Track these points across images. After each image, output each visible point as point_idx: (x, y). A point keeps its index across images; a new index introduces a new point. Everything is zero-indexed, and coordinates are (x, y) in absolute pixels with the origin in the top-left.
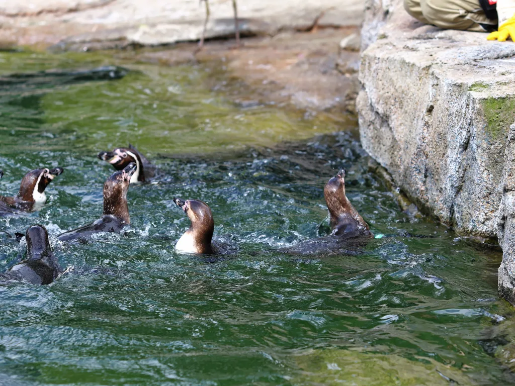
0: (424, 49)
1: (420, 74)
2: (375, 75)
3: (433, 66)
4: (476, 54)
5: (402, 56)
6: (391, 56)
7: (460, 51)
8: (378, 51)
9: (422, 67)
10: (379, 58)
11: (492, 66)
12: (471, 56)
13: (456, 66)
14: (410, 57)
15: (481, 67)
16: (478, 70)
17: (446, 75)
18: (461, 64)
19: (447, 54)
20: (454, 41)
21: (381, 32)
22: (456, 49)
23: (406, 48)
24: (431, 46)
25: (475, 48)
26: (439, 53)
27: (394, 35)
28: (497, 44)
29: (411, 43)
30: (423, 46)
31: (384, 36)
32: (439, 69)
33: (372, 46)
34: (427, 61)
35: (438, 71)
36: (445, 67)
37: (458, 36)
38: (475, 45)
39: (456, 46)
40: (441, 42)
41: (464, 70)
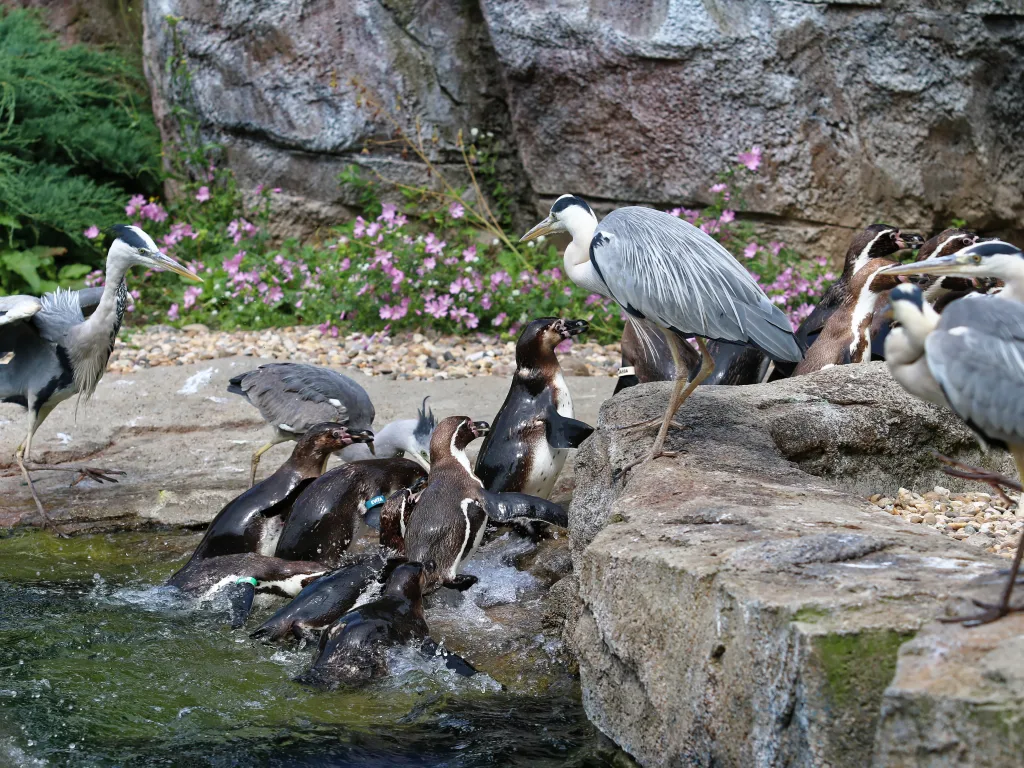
0: (699, 543)
1: (697, 589)
2: (609, 588)
3: (721, 574)
4: (797, 553)
5: (661, 557)
6: (641, 555)
7: (768, 547)
8: (613, 544)
9: (701, 576)
10: (617, 559)
11: (830, 576)
12: (789, 557)
13: (764, 575)
14: (674, 558)
15: (808, 577)
16: (804, 583)
17: (747, 591)
18: (772, 572)
19: (744, 554)
20: (752, 528)
21: (616, 510)
22: (760, 544)
23: (665, 540)
24: (711, 537)
25: (796, 541)
26: (729, 550)
27: (639, 516)
28: (833, 535)
29: (673, 532)
30: (697, 537)
31: (621, 518)
32: (733, 580)
33: (601, 536)
34: (709, 564)
35: (732, 585)
36: (743, 577)
37: (758, 518)
38: (791, 536)
39: (758, 538)
40: (729, 529)
41: (778, 583)
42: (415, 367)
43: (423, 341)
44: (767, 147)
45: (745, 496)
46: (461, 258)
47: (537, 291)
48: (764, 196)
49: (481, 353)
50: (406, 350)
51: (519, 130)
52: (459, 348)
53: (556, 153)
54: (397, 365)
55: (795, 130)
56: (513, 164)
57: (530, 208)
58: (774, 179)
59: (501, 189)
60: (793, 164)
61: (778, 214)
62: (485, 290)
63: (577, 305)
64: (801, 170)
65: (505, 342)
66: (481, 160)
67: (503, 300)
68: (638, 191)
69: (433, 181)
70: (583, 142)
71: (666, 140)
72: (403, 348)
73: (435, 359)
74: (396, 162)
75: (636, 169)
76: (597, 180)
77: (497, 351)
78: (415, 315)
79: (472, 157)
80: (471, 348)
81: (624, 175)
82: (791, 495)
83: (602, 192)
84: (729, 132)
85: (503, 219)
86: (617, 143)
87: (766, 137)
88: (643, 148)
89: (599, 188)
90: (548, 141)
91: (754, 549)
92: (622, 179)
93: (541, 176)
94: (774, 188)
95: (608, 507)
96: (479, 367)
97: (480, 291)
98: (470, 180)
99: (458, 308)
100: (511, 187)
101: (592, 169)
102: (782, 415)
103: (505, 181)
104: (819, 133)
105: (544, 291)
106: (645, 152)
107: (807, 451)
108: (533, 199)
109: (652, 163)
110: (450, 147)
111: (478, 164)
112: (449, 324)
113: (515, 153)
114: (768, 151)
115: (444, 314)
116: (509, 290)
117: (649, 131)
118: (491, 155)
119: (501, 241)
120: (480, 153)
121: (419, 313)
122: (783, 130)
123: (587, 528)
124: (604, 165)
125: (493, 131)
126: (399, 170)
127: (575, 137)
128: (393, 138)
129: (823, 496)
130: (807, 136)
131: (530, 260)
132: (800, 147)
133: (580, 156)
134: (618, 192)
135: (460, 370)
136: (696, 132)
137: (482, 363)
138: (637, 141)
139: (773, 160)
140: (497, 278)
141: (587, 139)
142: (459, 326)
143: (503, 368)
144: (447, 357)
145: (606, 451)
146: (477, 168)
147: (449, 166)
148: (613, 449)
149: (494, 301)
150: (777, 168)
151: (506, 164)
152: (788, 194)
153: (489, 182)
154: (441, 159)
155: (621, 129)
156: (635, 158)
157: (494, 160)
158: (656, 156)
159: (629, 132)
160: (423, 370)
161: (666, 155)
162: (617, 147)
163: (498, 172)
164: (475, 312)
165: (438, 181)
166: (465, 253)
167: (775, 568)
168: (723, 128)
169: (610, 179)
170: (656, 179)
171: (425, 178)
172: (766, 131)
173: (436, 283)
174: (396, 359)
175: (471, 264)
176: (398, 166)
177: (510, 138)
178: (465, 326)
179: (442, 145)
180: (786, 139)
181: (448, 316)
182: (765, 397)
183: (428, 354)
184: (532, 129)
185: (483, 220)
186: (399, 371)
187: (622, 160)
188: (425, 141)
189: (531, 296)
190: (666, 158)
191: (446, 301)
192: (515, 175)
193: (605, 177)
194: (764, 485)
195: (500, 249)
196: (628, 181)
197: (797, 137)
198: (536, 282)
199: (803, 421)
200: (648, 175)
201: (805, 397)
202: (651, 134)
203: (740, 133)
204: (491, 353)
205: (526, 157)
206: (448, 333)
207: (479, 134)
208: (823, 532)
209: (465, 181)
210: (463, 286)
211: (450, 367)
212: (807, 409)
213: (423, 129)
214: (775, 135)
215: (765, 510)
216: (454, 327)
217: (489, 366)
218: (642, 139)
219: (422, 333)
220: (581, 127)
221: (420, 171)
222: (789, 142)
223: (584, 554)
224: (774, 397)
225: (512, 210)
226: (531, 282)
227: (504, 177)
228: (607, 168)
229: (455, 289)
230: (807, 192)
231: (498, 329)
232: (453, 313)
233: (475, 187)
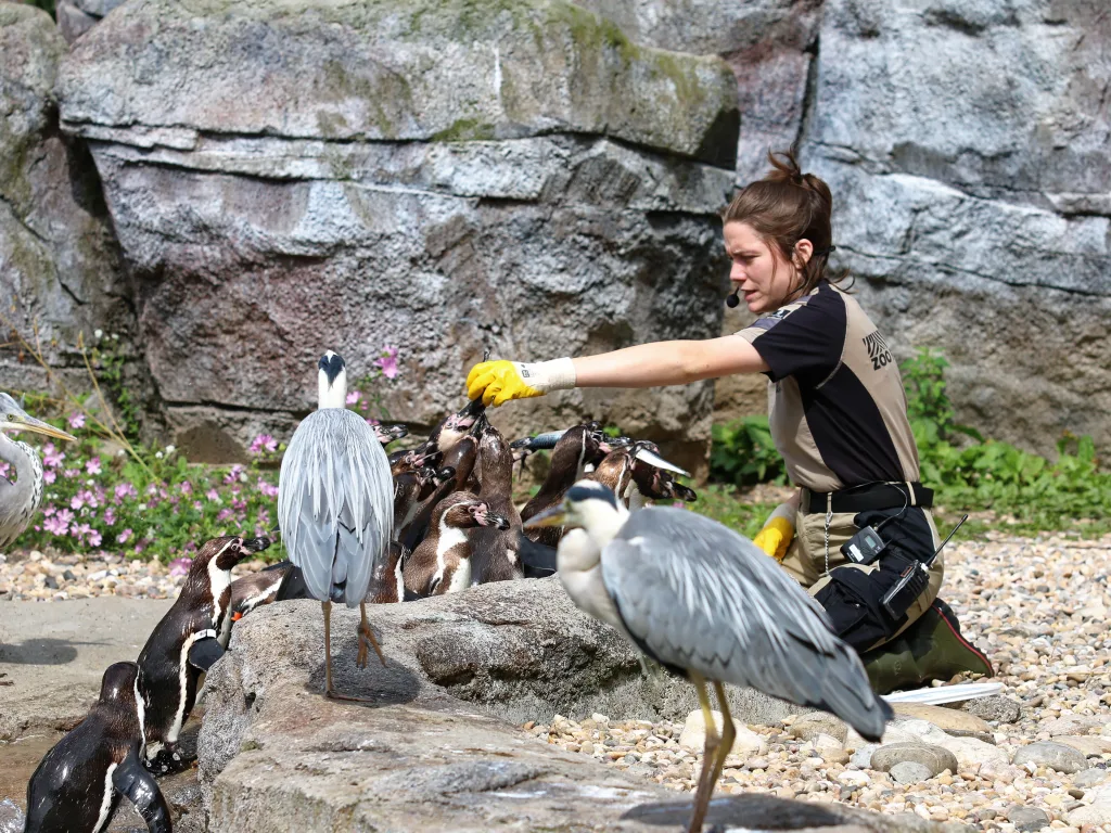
0: (338, 771)
1: (336, 820)
2: (242, 821)
3: (362, 805)
4: (445, 782)
5: (298, 786)
6: (276, 785)
7: (412, 776)
8: (246, 773)
9: (340, 807)
10: (250, 789)
11: (479, 806)
12: (435, 785)
13: (408, 806)
14: (312, 787)
15: (456, 807)
16: (451, 814)
17: (390, 822)
18: (418, 802)
19: (387, 782)
20: (395, 755)
21: (250, 737)
22: (404, 773)
23: (302, 768)
24: (352, 765)
25: (443, 769)
26: (370, 779)
27: (274, 744)
28: (483, 762)
29: (311, 760)
30: (337, 765)
31: (255, 746)
32: (375, 811)
33: (233, 764)
34: (348, 795)
35: (374, 816)
36: (386, 807)
37: (401, 745)
38: (438, 763)
39: (402, 766)
40: (370, 757)
41: (423, 813)
42: (33, 587)
43: (41, 559)
44: (414, 352)
45: (387, 721)
46: (84, 469)
47: (165, 505)
48: (410, 404)
49: (104, 573)
50: (22, 568)
51: (146, 332)
52: (80, 567)
53: (186, 357)
54: (12, 585)
55: (444, 333)
56: (140, 369)
57: (158, 416)
58: (421, 386)
59: (127, 395)
60: (442, 370)
61: (426, 423)
62: (108, 503)
63: (208, 520)
64: (450, 376)
65: (131, 560)
66: (105, 364)
67: (128, 514)
68: (275, 399)
69: (53, 387)
70: (215, 345)
71: (305, 343)
72: (19, 566)
73: (54, 578)
74: (13, 365)
75: (273, 374)
76: (231, 386)
77: (121, 570)
78: (33, 531)
79: (95, 362)
80: (93, 566)
81: (260, 381)
82: (438, 720)
83: (236, 398)
84: (373, 335)
85: (129, 428)
86: (253, 346)
87: (413, 340)
88: (281, 352)
89: (233, 395)
90: (178, 344)
91: (398, 778)
92: (257, 385)
93: (170, 382)
94: (421, 396)
95: (240, 735)
96: (102, 587)
97: (103, 505)
98: (93, 386)
99: (80, 525)
100: (138, 393)
101: (226, 375)
102: (430, 635)
103: (131, 387)
104: (469, 337)
105: (172, 505)
106: (283, 356)
107: (456, 675)
108: (161, 407)
109: (290, 368)
110: (71, 350)
111: (101, 368)
112: (70, 542)
113: (142, 356)
114: (415, 356)
115: (65, 532)
116: (135, 503)
117: (288, 333)
118: (117, 359)
119: (127, 452)
120: (104, 356)
121: (38, 528)
122: (432, 334)
123: (218, 757)
124: (238, 371)
125: (119, 333)
126: (16, 374)
127: (208, 340)
128: (10, 339)
129: (473, 722)
130: (458, 340)
131: (158, 473)
132: (450, 351)
133: (213, 361)
134: (253, 399)
135: (81, 590)
136: (338, 334)
137: (105, 582)
138: (275, 345)
139: (421, 365)
140: (121, 490)
141: (220, 342)
142: (81, 543)
143: (128, 588)
144: (67, 576)
145: (239, 674)
146: (100, 373)
147: (70, 370)
148: (246, 671)
149: (119, 516)
150: (425, 374)
151: (132, 369)
152: (437, 402)
153: (114, 388)
154: (62, 362)
155: (257, 332)
156: (272, 362)
157: (119, 364)
158: (295, 360)
159: (265, 334)
160: (41, 590)
161: (305, 360)
162: (253, 350)
163: (123, 378)
164: (98, 529)
165: (59, 386)
166: (88, 464)
167: (420, 798)
168: (367, 331)
169: (245, 386)
170: (295, 386)
171: (43, 383)
172: (413, 334)
173: (56, 496)
174: (12, 578)
175: (94, 476)
176: (15, 370)
177: (137, 341)
178: (87, 543)
179: (63, 347)
180: (435, 343)
181: (69, 534)
182: (411, 617)
183: (47, 573)
184: (160, 331)
185: (107, 429)
186: (14, 591)
187: (258, 365)
188: (44, 343)
189: (159, 510)
190: (306, 363)
191: (66, 516)
192: (142, 381)
193: (240, 382)
194: (409, 710)
195: (125, 461)
196: (264, 388)
197: (447, 341)
198: (164, 495)
199: (450, 643)
200: (286, 381)
201: (454, 616)
202: (289, 337)
203: (385, 336)
204: (115, 572)
205: (153, 360)
206: (69, 551)
207: (103, 336)
208: (472, 760)
209: (88, 387)
210: (86, 500)
211: (70, 587)
212: (456, 629)
213: (42, 331)
214: (423, 339)
215: (409, 736)
216: (75, 544)
217: (112, 586)
218: (279, 342)
219: (40, 550)
220: (213, 328)
221: (39, 375)
222: (438, 346)
223: (215, 783)
224: (420, 617)
225: (138, 418)
226: (159, 495)
227: (130, 382)
228: (241, 373)
229: (76, 504)
230: (457, 400)
231: (122, 546)
232: (74, 530)
233: (98, 393)
